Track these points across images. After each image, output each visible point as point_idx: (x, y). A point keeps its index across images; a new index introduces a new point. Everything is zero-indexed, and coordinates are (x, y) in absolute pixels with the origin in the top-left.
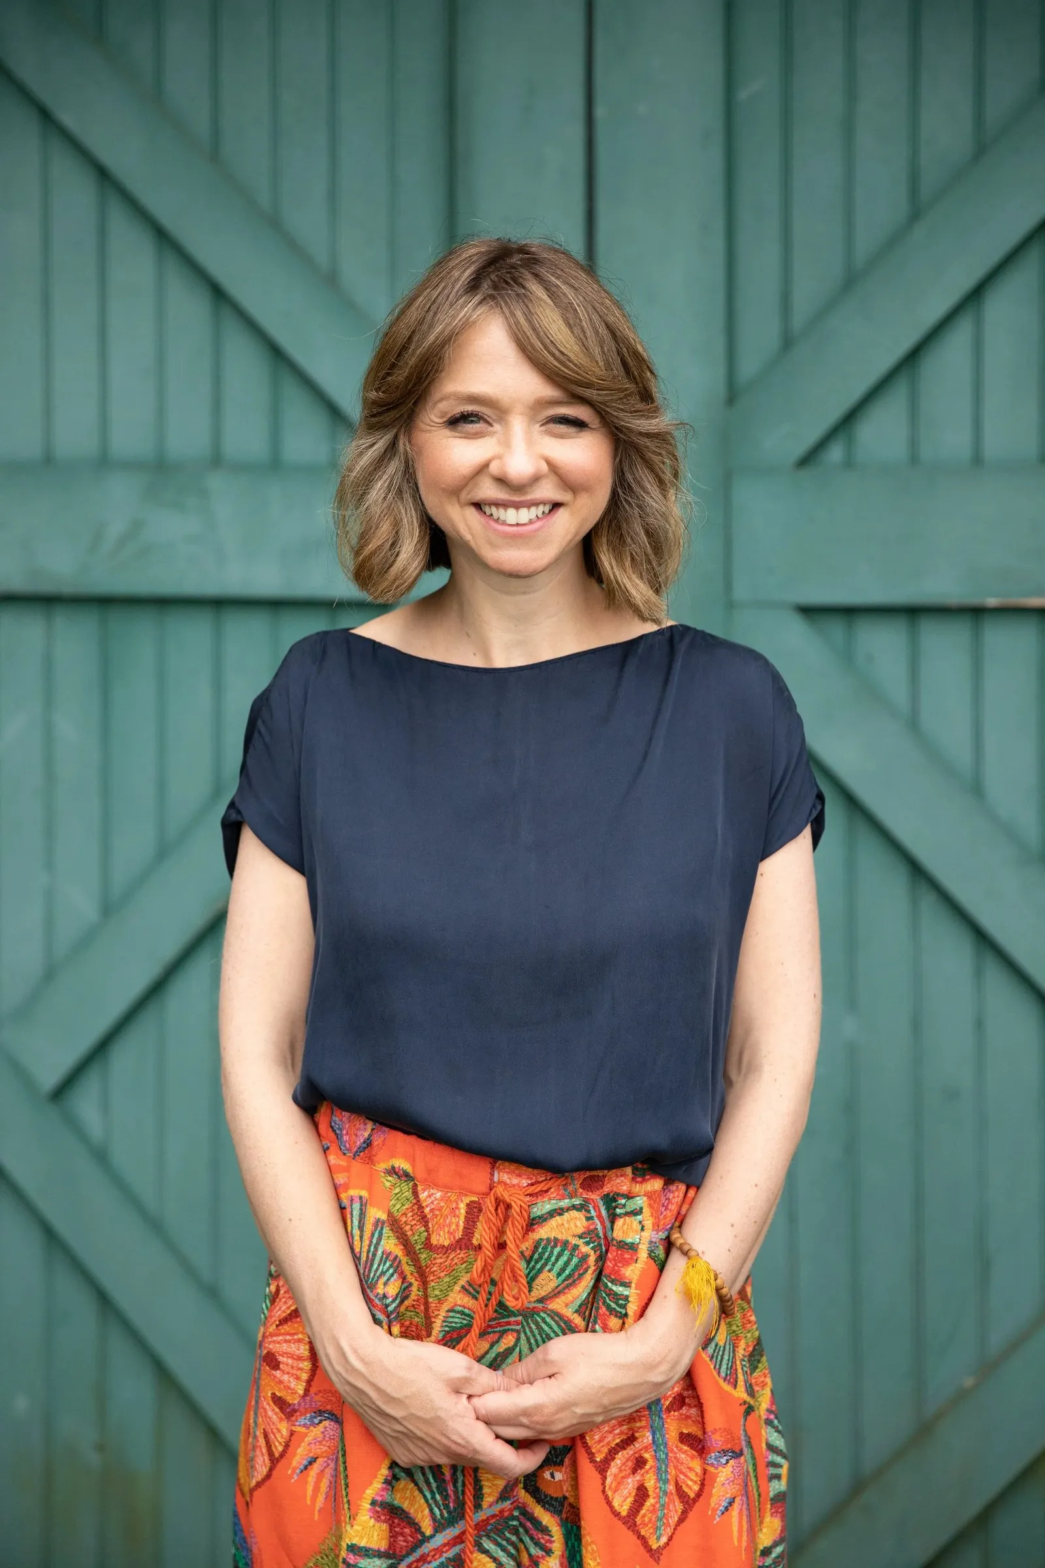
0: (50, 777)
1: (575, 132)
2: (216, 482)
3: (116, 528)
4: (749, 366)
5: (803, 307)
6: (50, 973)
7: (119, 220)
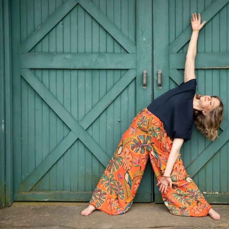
0: (85, 91)
1: (151, 14)
2: (106, 55)
3: (94, 61)
4: (171, 41)
5: (177, 35)
6: (85, 115)
7: (94, 23)
